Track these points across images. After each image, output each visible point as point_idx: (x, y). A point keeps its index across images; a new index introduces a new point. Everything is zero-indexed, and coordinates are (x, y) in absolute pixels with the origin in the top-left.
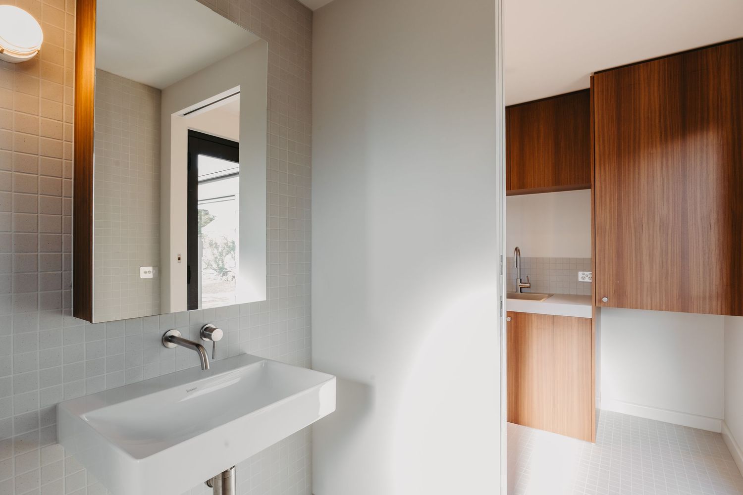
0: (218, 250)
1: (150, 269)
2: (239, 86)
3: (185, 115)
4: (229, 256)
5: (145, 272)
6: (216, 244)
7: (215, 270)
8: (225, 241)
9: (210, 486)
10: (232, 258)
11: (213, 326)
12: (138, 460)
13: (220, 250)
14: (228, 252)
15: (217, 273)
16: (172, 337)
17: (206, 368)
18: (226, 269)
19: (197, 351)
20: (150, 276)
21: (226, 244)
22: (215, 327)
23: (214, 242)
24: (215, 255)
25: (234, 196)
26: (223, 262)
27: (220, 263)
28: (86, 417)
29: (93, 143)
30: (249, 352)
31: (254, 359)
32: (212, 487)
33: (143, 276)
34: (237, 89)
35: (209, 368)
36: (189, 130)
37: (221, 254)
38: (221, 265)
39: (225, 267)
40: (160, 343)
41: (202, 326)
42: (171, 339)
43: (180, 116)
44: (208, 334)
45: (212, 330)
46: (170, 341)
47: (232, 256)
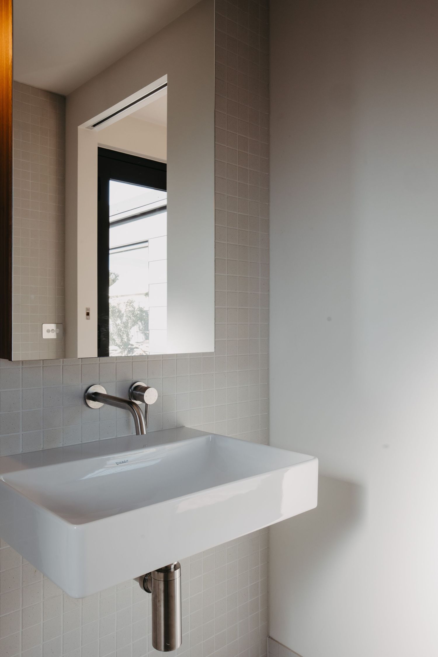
0: (121, 319)
1: (53, 326)
2: (166, 75)
3: (94, 126)
4: (135, 329)
5: (48, 331)
6: (119, 311)
7: (119, 346)
8: (131, 309)
9: (148, 591)
10: (140, 330)
11: (143, 384)
12: (75, 526)
13: (124, 319)
14: (135, 323)
15: (120, 350)
16: (96, 394)
17: (142, 433)
18: (132, 345)
19: (129, 410)
20: (53, 336)
21: (133, 312)
22: (146, 386)
23: (117, 310)
24: (119, 327)
25: (147, 241)
26: (128, 335)
27: (125, 337)
28: (4, 479)
29: (12, 132)
30: (189, 424)
31: (195, 434)
32: (150, 592)
33: (46, 335)
34: (164, 80)
35: (145, 433)
36: (99, 148)
37: (126, 326)
38: (126, 340)
39: (131, 343)
40: (81, 401)
41: (130, 383)
42: (95, 397)
43: (88, 128)
44: (139, 394)
45: (144, 389)
46: (94, 400)
47: (139, 327)
